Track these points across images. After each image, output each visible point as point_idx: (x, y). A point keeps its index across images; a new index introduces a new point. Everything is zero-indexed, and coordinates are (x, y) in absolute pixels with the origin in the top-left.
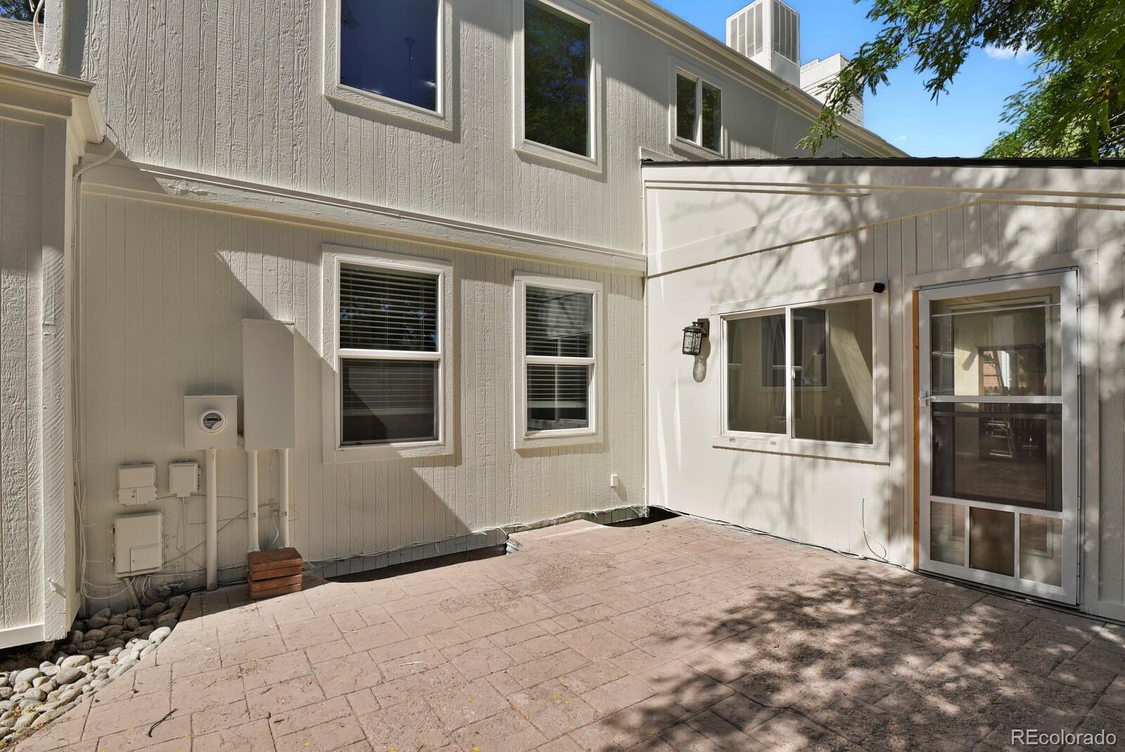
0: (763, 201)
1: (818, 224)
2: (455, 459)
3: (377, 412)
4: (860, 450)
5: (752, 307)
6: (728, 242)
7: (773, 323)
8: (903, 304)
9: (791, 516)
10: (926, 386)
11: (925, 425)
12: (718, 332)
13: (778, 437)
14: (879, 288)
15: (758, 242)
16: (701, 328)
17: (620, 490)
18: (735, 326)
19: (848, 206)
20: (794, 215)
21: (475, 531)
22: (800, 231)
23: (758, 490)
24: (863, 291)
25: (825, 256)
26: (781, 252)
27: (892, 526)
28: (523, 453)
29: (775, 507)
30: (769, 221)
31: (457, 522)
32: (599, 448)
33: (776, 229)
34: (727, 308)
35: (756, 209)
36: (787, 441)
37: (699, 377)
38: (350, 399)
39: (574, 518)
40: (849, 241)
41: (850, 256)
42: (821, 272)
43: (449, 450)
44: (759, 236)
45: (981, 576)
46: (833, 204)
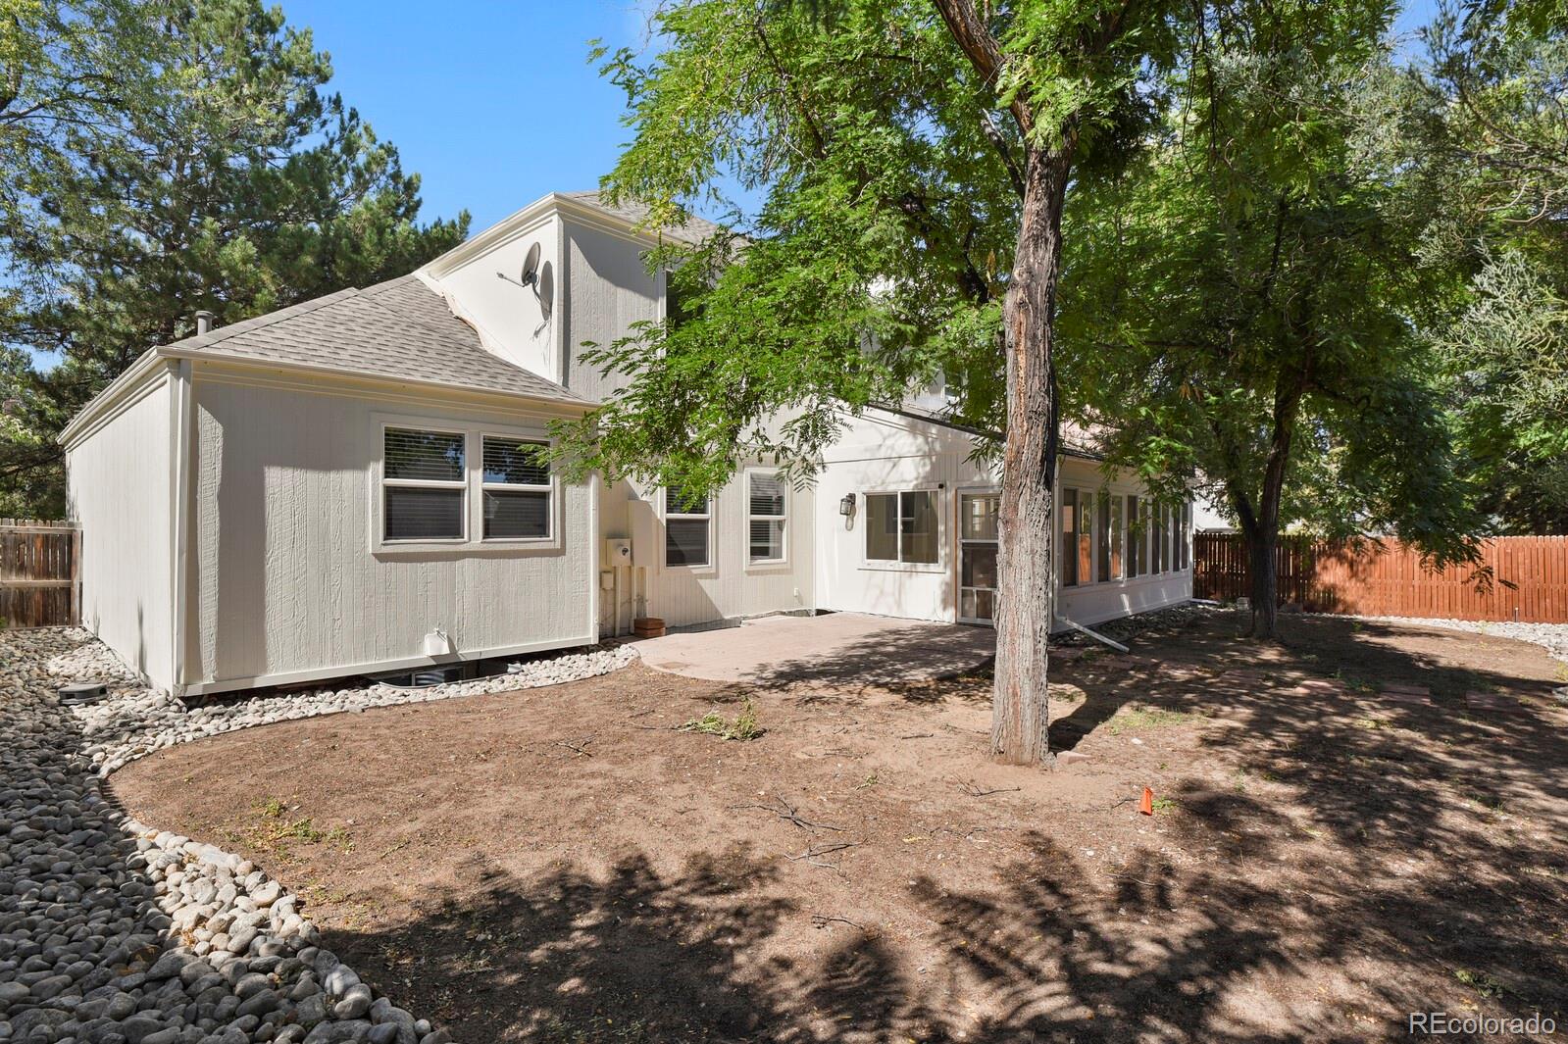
0: (886, 430)
1: (914, 449)
2: (716, 576)
3: (682, 548)
4: (932, 567)
5: (879, 490)
6: (866, 450)
7: (891, 499)
8: (950, 495)
9: (899, 604)
10: (960, 535)
11: (960, 554)
12: (861, 503)
13: (893, 562)
14: (941, 486)
15: (882, 453)
16: (851, 499)
17: (799, 598)
18: (871, 499)
19: (927, 443)
20: (902, 441)
21: (727, 617)
22: (904, 452)
23: (882, 592)
24: (934, 487)
25: (917, 468)
26: (895, 460)
27: (945, 604)
28: (749, 573)
29: (891, 600)
30: (889, 442)
31: (717, 611)
32: (789, 571)
33: (892, 448)
34: (866, 488)
35: (881, 433)
36: (898, 564)
37: (849, 528)
38: (670, 541)
39: (774, 614)
40: (927, 461)
41: (928, 468)
42: (915, 475)
43: (713, 571)
44: (883, 449)
45: (979, 621)
46: (920, 440)
